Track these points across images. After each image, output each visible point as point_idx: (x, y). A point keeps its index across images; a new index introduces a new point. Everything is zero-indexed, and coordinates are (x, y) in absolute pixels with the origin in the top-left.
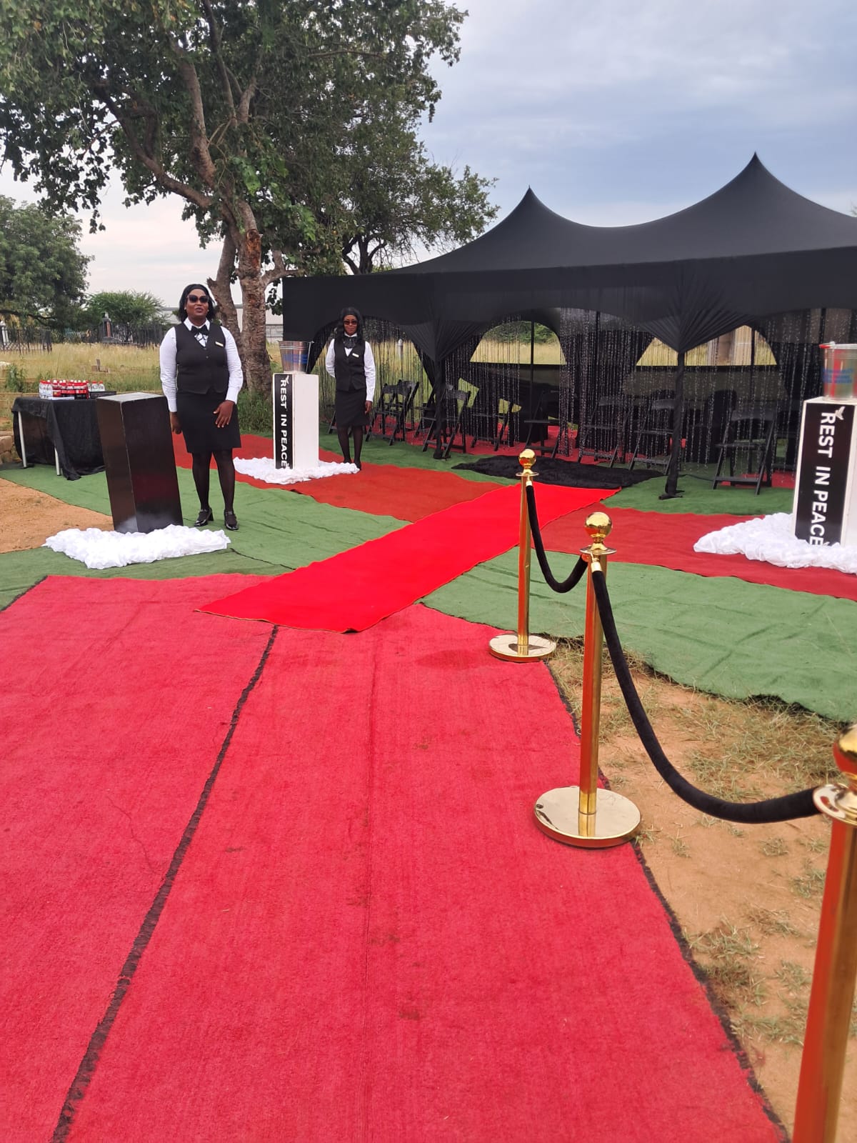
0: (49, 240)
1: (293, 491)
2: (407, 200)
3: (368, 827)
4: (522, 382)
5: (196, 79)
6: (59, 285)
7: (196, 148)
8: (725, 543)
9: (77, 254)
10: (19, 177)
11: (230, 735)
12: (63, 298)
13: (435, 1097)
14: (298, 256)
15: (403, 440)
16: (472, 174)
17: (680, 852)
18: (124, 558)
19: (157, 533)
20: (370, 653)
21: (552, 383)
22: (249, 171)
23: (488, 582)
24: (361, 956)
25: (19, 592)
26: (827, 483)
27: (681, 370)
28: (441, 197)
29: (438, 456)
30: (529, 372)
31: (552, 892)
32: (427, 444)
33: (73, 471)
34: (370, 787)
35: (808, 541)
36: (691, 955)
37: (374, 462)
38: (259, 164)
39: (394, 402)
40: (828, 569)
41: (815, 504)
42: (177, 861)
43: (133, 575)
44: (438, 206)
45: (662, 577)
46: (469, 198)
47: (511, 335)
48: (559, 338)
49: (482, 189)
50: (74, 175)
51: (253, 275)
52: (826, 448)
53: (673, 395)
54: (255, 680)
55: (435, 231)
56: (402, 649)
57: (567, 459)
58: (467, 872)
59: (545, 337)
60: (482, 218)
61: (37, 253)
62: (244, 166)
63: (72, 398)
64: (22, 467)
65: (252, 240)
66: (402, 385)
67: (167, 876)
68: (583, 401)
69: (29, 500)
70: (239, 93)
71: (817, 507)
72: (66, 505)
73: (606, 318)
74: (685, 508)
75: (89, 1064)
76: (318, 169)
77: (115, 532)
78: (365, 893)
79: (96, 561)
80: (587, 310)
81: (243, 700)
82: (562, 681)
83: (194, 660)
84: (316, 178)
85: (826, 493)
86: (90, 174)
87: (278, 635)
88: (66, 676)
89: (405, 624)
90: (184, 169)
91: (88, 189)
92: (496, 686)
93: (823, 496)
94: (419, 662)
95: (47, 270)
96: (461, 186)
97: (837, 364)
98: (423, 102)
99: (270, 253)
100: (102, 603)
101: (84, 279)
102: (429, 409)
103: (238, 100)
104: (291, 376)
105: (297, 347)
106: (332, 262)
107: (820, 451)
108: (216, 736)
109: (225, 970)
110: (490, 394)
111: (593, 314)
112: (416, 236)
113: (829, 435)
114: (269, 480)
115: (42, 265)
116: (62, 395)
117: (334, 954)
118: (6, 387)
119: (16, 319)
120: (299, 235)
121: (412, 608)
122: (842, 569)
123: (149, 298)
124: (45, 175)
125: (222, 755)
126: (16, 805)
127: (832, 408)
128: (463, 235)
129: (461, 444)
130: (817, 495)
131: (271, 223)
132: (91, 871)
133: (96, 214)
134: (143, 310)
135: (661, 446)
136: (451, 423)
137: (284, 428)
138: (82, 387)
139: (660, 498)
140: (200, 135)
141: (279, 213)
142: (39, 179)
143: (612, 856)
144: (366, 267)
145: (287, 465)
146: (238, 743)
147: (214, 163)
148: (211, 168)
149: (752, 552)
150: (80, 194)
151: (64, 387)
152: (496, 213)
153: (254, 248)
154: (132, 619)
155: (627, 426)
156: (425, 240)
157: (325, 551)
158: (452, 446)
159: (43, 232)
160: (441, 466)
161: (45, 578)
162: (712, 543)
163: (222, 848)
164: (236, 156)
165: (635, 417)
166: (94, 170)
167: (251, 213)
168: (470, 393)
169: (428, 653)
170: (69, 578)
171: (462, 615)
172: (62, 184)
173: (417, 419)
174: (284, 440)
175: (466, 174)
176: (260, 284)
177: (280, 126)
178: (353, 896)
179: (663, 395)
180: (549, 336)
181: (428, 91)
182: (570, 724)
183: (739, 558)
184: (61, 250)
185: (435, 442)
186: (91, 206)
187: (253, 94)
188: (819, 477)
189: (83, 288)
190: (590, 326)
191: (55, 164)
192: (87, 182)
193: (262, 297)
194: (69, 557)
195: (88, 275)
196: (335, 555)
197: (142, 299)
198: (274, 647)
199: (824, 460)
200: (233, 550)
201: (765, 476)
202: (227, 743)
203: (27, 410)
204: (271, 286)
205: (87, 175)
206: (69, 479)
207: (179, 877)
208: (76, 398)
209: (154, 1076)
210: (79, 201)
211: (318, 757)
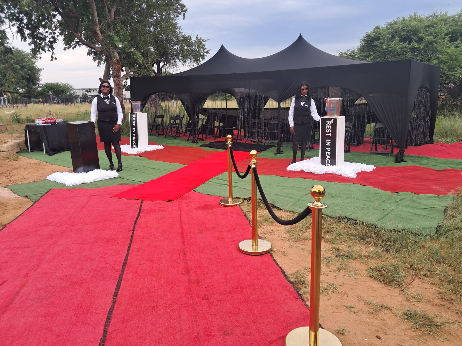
0: (24, 62)
1: (139, 156)
2: (175, 47)
3: (185, 255)
4: (223, 115)
5: (94, 4)
6: (28, 80)
7: (95, 30)
8: (297, 167)
9: (36, 67)
10: (23, 40)
11: (133, 233)
12: (30, 85)
13: (216, 316)
14: (135, 69)
15: (179, 137)
16: (199, 37)
17: (284, 254)
18: (80, 181)
19: (90, 173)
20: (178, 207)
21: (234, 115)
22: (116, 38)
23: (217, 183)
24: (189, 287)
25: (42, 195)
26: (330, 145)
27: (279, 109)
28: (188, 46)
29: (193, 142)
30: (225, 111)
31: (245, 267)
32: (189, 138)
33: (51, 152)
34: (184, 244)
35: (325, 165)
36: (288, 279)
37: (169, 145)
38: (120, 35)
39: (175, 123)
40: (332, 174)
41: (327, 152)
42: (123, 268)
43: (84, 187)
44: (186, 49)
45: (277, 179)
46: (198, 46)
47: (216, 98)
48: (236, 98)
49: (203, 43)
50: (44, 39)
51: (118, 76)
52: (329, 133)
53: (277, 118)
54: (138, 217)
55: (186, 59)
56: (189, 205)
57: (241, 142)
58: (219, 264)
59: (229, 98)
60: (204, 54)
61: (19, 67)
62: (114, 36)
63: (50, 124)
64: (28, 152)
65: (117, 63)
66: (177, 117)
67: (121, 272)
68: (246, 121)
69: (35, 163)
70: (110, 9)
71: (327, 153)
72: (51, 165)
73: (252, 91)
74: (283, 157)
75: (109, 318)
76: (141, 36)
77: (74, 173)
78: (187, 272)
79: (69, 183)
80: (245, 88)
81: (135, 223)
82: (245, 212)
83: (114, 213)
84: (141, 40)
85: (330, 149)
86: (51, 39)
87: (143, 203)
88: (69, 220)
89: (189, 198)
90: (88, 36)
91: (50, 44)
92: (223, 214)
93: (329, 149)
94: (196, 208)
95: (24, 74)
96: (195, 42)
97: (330, 105)
98: (181, 12)
99: (124, 68)
100: (75, 197)
101: (40, 78)
102: (189, 125)
103: (110, 11)
104: (136, 114)
105: (139, 103)
106: (148, 71)
107: (327, 134)
108: (128, 234)
109: (146, 294)
110: (211, 119)
111: (247, 90)
112: (179, 61)
113: (329, 129)
114: (129, 153)
115: (21, 72)
116: (45, 123)
117: (180, 287)
118: (12, 121)
119: (9, 94)
120: (136, 62)
121: (191, 193)
122: (336, 173)
123: (68, 85)
124: (33, 39)
125: (131, 239)
126: (63, 257)
127: (330, 120)
128: (197, 60)
129: (202, 138)
130: (327, 149)
131: (124, 57)
132: (95, 273)
133: (53, 53)
134: (65, 90)
135: (275, 136)
136: (198, 130)
137: (134, 133)
138: (54, 120)
139: (275, 154)
140: (96, 25)
141: (127, 53)
142: (30, 40)
143: (263, 257)
144: (160, 72)
145: (136, 147)
146: (136, 236)
147: (102, 35)
148: (101, 37)
149: (306, 170)
150: (46, 46)
151: (46, 120)
152: (209, 52)
153: (118, 66)
154: (88, 201)
155: (262, 129)
156: (182, 62)
157: (155, 176)
158: (198, 138)
159: (22, 59)
160: (195, 146)
161: (50, 190)
162: (293, 167)
163: (138, 264)
164: (111, 33)
165: (265, 126)
166: (52, 37)
167: (117, 53)
168: (204, 119)
169: (198, 206)
170: (60, 189)
171: (209, 194)
172: (40, 43)
173: (184, 129)
174: (134, 137)
175: (197, 37)
176: (121, 80)
177: (126, 21)
178: (183, 272)
179: (274, 118)
180: (231, 97)
181: (182, 9)
182: (248, 223)
183: (302, 172)
184: (29, 66)
185: (192, 137)
186: (51, 51)
187: (115, 9)
188: (327, 143)
189: (39, 81)
190: (247, 94)
191: (37, 35)
192: (49, 41)
193: (121, 84)
194: (57, 182)
195: (41, 76)
196: (159, 177)
197: (65, 85)
198: (142, 207)
199: (328, 137)
200: (120, 177)
201: (311, 145)
202: (132, 236)
203: (31, 129)
204: (125, 80)
205: (49, 39)
206: (50, 155)
207: (125, 272)
208: (51, 124)
209: (130, 319)
210: (46, 49)
211: (165, 238)
